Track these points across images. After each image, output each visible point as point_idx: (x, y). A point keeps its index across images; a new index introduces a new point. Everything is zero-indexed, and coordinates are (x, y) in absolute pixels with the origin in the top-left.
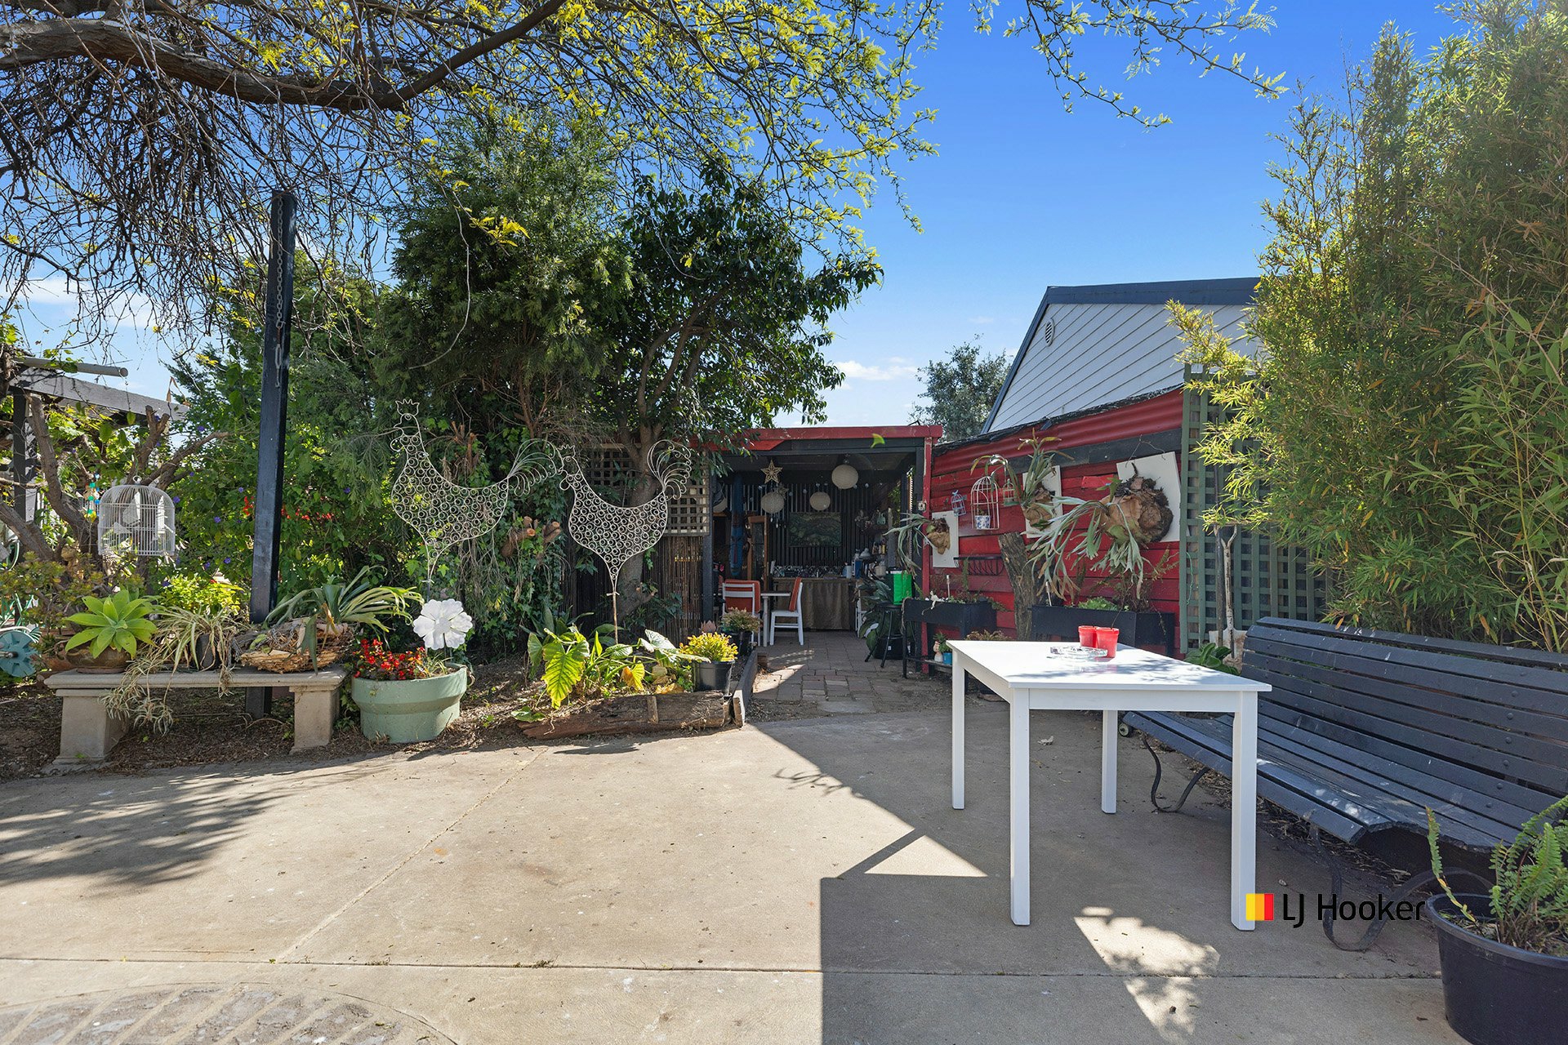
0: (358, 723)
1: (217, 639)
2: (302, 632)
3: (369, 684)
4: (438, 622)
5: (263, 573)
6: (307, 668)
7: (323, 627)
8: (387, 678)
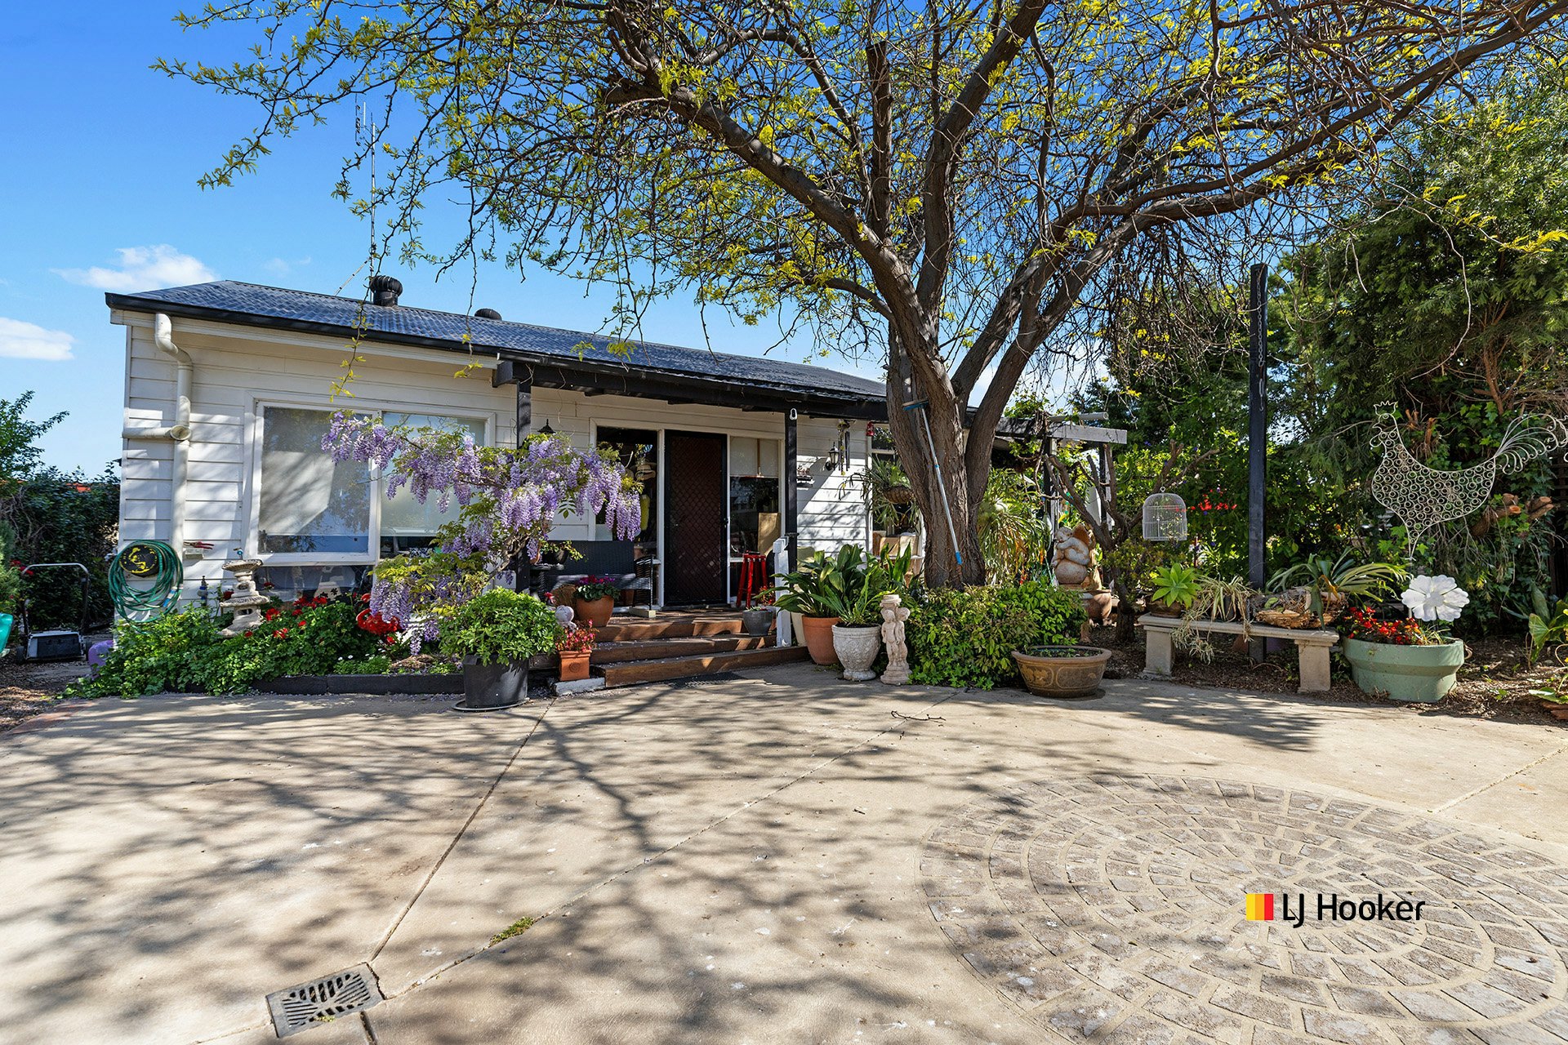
0: (1351, 677)
1: (1237, 600)
2: (1308, 597)
3: (1366, 645)
4: (1428, 596)
5: (1257, 551)
6: (1309, 627)
7: (1325, 594)
8: (1384, 640)
